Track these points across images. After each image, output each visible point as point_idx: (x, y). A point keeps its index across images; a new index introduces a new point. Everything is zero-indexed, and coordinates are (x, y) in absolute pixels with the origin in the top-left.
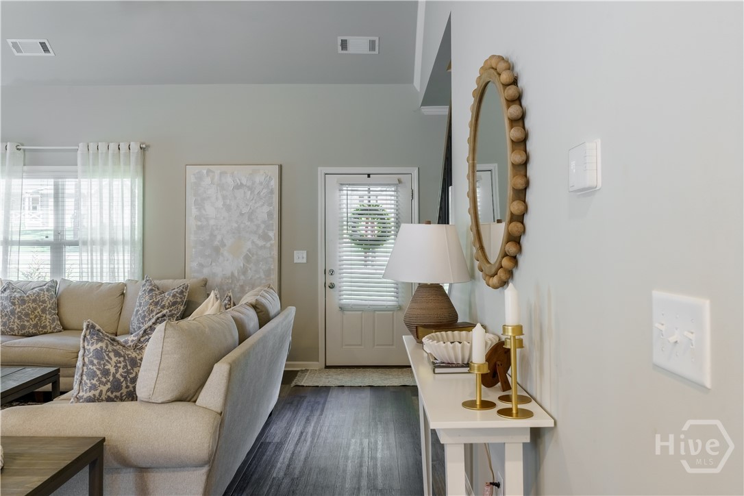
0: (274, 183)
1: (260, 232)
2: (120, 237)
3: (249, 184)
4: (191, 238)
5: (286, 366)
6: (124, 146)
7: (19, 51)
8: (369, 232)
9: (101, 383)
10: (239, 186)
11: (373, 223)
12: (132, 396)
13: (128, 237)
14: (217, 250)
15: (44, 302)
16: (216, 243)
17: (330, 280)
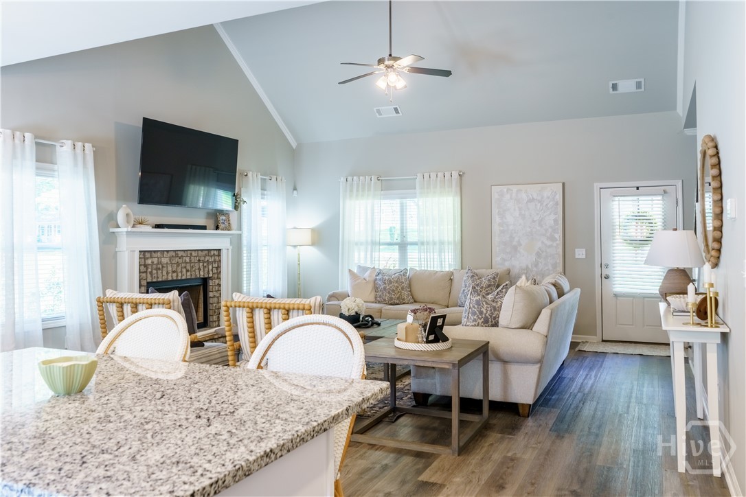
0: (559, 197)
1: (548, 234)
2: (446, 239)
3: (539, 198)
4: (496, 239)
5: (572, 338)
6: (447, 175)
7: (380, 114)
8: (639, 234)
9: (479, 318)
10: (531, 200)
11: (642, 226)
12: (496, 325)
13: (451, 239)
14: (515, 249)
15: (402, 283)
16: (515, 243)
17: (605, 272)
